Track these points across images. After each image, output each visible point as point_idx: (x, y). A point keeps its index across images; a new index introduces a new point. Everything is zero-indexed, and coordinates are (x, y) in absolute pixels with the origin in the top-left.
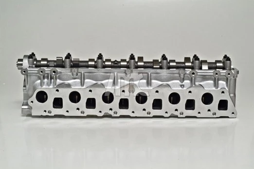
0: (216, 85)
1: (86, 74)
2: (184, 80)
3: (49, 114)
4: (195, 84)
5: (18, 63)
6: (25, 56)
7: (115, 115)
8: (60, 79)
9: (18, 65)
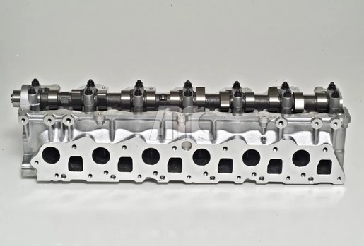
0: (315, 139)
1: (116, 121)
2: (266, 130)
3: (63, 179)
4: (282, 137)
5: (14, 97)
6: (24, 87)
7: (162, 181)
8: (78, 128)
9: (13, 100)
